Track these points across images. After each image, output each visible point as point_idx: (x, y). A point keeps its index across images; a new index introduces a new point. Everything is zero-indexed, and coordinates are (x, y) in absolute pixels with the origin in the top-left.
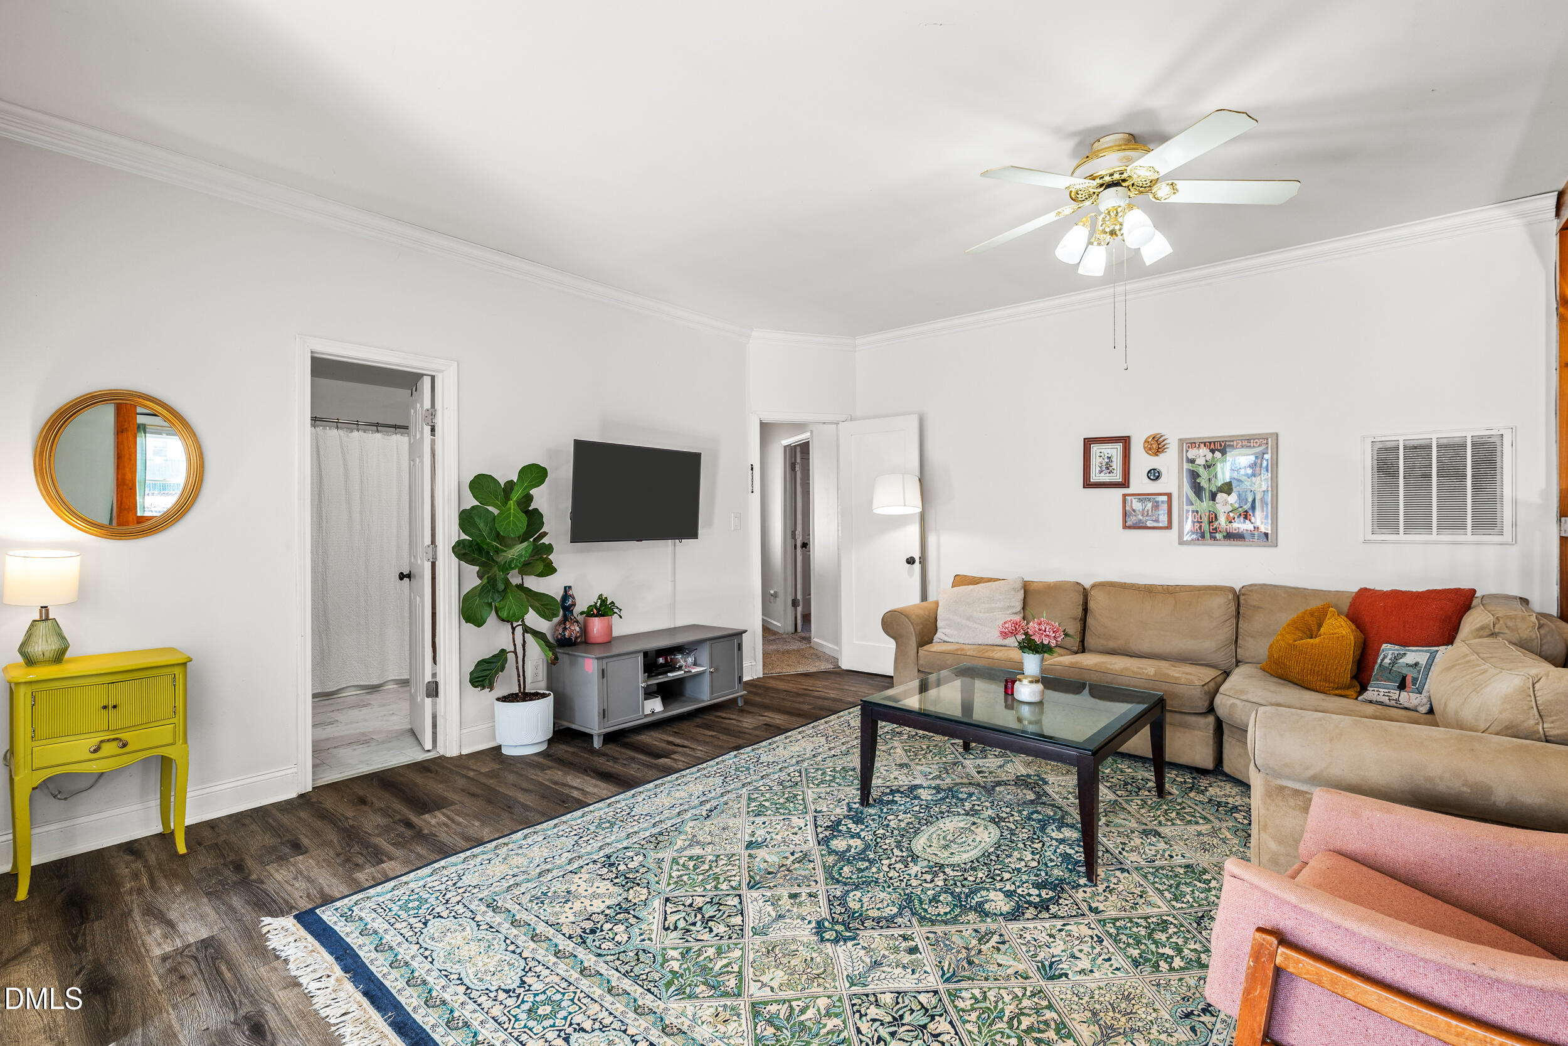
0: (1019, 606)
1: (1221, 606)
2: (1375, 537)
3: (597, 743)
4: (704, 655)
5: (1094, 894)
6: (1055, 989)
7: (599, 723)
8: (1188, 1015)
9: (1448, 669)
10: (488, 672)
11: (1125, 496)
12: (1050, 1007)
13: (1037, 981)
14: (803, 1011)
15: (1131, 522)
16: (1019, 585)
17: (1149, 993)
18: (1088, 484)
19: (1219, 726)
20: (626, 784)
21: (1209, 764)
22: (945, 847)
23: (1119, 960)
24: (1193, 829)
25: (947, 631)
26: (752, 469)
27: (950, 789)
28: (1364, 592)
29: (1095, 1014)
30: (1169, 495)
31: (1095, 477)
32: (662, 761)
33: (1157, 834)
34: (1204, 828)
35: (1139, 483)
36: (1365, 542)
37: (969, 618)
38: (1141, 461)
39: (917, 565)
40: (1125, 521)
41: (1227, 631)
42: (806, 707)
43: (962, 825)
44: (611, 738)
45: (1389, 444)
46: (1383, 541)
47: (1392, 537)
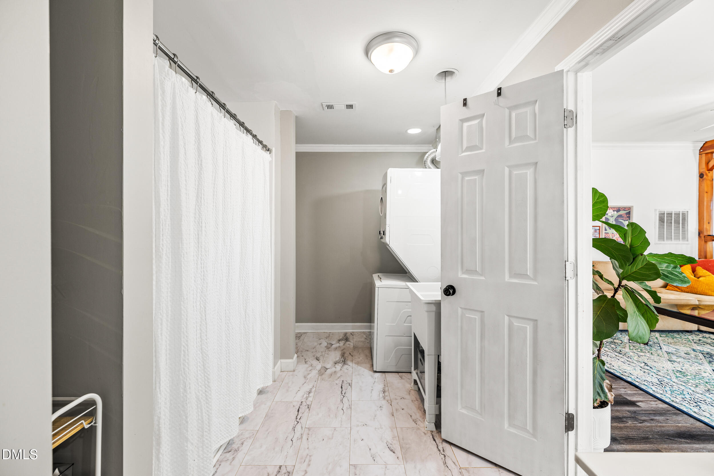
36: (656, 244)
45: (663, 212)
46: (660, 244)
47: (663, 242)
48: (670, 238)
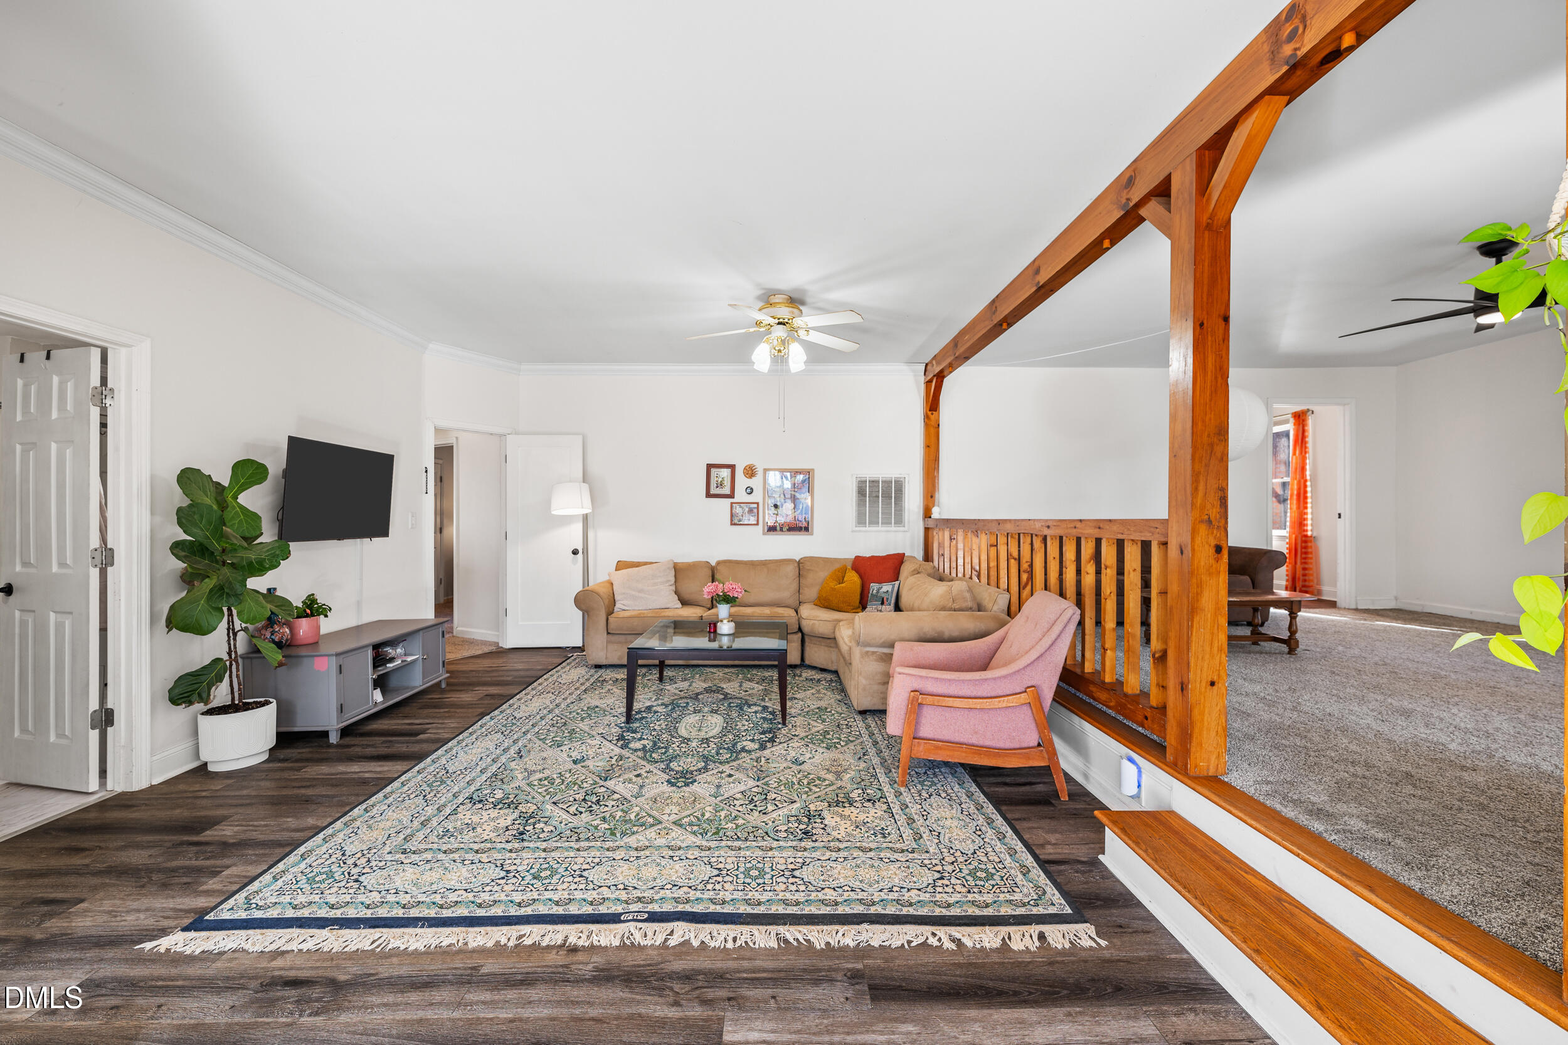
0: (673, 579)
1: (791, 570)
2: (857, 529)
3: (334, 738)
4: (417, 644)
5: (790, 730)
6: (805, 767)
7: (338, 717)
8: (860, 758)
9: (910, 589)
10: (196, 686)
11: (732, 503)
12: (809, 774)
13: (795, 768)
14: (703, 815)
15: (734, 521)
16: (672, 566)
17: (841, 756)
18: (709, 495)
19: (803, 635)
20: (420, 757)
21: (798, 662)
22: (699, 730)
23: (820, 750)
24: (808, 692)
25: (625, 602)
26: (426, 472)
27: (673, 703)
28: (857, 558)
29: (828, 770)
30: (758, 503)
31: (713, 491)
32: (422, 736)
33: (795, 698)
34: (813, 691)
35: (740, 495)
36: (853, 531)
37: (641, 591)
38: (742, 482)
39: (580, 556)
40: (732, 520)
41: (795, 586)
42: (509, 679)
43: (697, 718)
44: (345, 732)
45: (863, 479)
46: (860, 531)
47: (864, 529)
48: (874, 522)
